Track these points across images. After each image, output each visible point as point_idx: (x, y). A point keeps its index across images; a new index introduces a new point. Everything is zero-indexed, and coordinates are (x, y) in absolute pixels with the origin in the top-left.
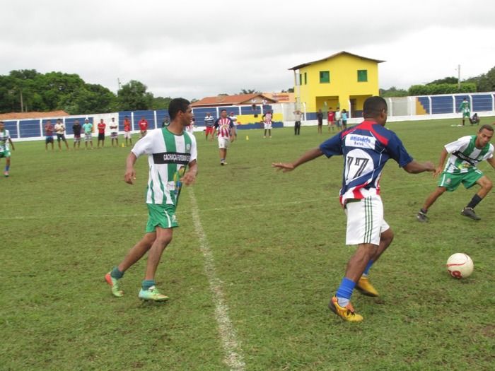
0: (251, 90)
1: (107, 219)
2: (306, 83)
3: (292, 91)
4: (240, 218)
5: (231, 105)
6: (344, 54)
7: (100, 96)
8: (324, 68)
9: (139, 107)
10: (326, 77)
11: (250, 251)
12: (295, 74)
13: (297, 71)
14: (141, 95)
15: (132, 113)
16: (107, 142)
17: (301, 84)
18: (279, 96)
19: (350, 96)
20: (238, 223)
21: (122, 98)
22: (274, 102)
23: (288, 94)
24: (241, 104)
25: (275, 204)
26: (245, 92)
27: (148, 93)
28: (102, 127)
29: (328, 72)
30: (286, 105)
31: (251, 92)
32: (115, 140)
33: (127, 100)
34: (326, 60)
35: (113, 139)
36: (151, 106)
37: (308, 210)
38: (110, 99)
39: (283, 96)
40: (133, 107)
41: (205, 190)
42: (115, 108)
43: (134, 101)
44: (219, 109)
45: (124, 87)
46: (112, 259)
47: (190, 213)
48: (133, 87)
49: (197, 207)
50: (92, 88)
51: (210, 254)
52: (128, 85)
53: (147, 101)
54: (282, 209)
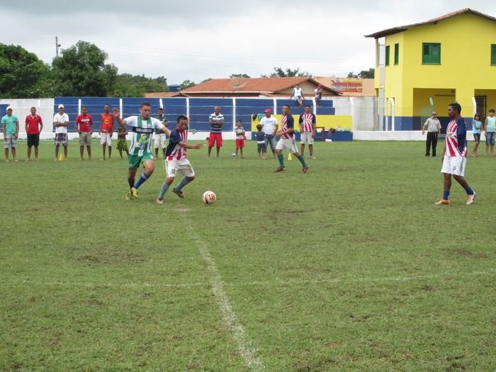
0: (292, 70)
1: (57, 288)
2: (396, 62)
3: (369, 75)
4: (301, 302)
5: (257, 95)
6: (469, 14)
7: (21, 66)
8: (431, 38)
9: (91, 90)
10: (436, 53)
11: (330, 361)
12: (378, 45)
13: (382, 40)
14: (96, 69)
15: (80, 101)
16: (45, 151)
17: (387, 63)
18: (345, 84)
19: (476, 91)
20: (299, 310)
21: (62, 73)
22: (335, 94)
23: (360, 80)
24: (276, 93)
25: (361, 280)
26: (281, 73)
27: (109, 67)
28: (34, 123)
29: (438, 45)
30: (359, 101)
31: (291, 74)
32: (61, 149)
33: (70, 77)
34: (435, 23)
35: (58, 146)
36: (112, 90)
37: (425, 295)
38: (39, 73)
39: (350, 84)
40: (80, 89)
41: (228, 248)
42: (47, 90)
43: (82, 78)
44: (237, 100)
45: (65, 53)
46: (82, 362)
47: (209, 287)
48: (82, 55)
49: (219, 277)
50: (5, 53)
51: (258, 362)
52: (74, 50)
53: (105, 81)
54: (376, 289)
